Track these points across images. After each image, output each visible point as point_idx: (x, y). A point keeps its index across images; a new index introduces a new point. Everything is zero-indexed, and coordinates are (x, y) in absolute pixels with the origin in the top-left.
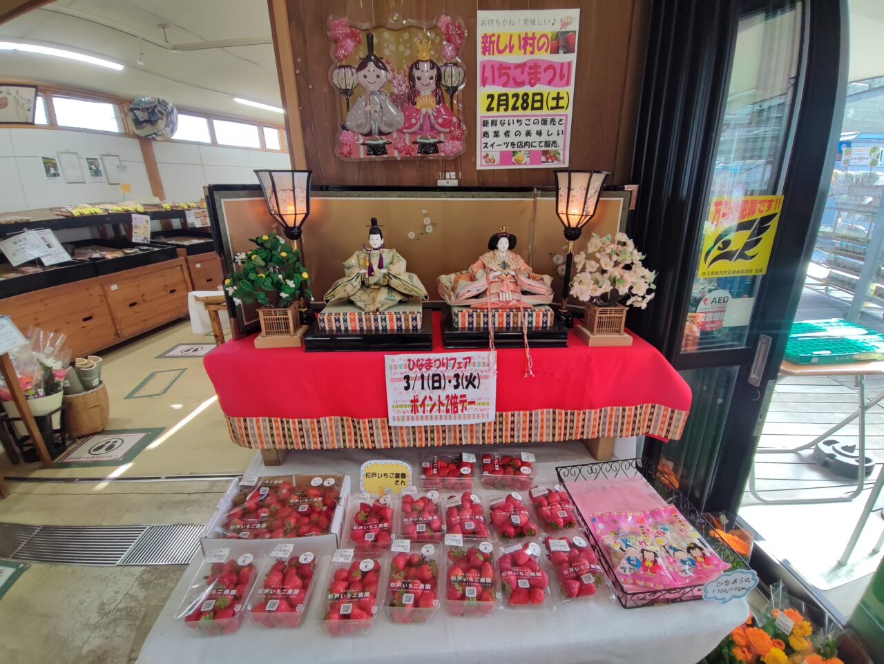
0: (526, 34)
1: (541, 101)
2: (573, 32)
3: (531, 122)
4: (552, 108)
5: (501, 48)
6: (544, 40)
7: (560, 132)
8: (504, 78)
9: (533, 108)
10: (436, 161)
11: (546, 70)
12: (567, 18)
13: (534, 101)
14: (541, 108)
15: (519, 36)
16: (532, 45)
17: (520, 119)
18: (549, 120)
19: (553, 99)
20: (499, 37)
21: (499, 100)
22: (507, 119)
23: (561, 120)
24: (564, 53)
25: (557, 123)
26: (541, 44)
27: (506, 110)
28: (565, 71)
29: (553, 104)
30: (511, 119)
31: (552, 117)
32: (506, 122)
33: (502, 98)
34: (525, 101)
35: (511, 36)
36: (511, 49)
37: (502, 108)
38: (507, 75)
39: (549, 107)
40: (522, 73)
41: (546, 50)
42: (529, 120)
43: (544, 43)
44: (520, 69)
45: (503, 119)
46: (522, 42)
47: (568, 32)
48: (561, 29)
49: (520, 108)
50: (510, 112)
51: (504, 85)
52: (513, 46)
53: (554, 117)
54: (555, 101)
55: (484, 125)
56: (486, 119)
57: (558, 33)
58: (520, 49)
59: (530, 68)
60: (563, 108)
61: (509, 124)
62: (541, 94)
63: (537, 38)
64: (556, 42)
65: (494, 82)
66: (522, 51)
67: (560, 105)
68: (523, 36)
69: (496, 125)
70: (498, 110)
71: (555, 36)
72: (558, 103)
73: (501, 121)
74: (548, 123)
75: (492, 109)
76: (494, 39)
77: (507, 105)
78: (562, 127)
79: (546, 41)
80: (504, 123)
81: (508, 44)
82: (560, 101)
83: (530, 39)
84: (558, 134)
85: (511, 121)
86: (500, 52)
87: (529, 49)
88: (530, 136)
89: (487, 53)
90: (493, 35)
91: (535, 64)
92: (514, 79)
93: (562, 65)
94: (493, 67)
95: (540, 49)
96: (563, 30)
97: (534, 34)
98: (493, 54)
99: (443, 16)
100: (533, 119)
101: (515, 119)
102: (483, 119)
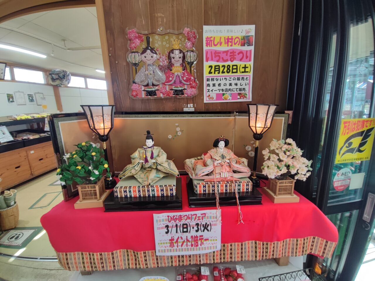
0: (228, 37)
1: (237, 69)
2: (252, 36)
3: (232, 79)
4: (242, 72)
5: (216, 43)
6: (237, 39)
7: (247, 84)
8: (218, 58)
9: (233, 72)
10: (183, 99)
11: (239, 54)
12: (249, 29)
13: (233, 69)
14: (237, 72)
15: (225, 38)
16: (231, 42)
17: (226, 77)
18: (241, 78)
19: (243, 68)
20: (214, 38)
21: (215, 68)
22: (219, 78)
23: (247, 78)
24: (248, 46)
25: (245, 79)
26: (236, 42)
27: (219, 73)
28: (248, 55)
29: (243, 70)
30: (221, 78)
31: (242, 77)
32: (219, 79)
33: (216, 67)
34: (228, 69)
35: (221, 38)
36: (221, 44)
37: (217, 72)
38: (219, 56)
39: (241, 72)
40: (227, 55)
41: (239, 45)
42: (231, 78)
43: (237, 41)
44: (226, 54)
45: (217, 78)
46: (226, 41)
47: (249, 36)
48: (246, 34)
49: (226, 72)
50: (221, 74)
51: (218, 61)
52: (222, 42)
53: (244, 77)
54: (244, 69)
55: (207, 81)
56: (208, 78)
57: (244, 36)
58: (225, 44)
59: (231, 53)
60: (248, 72)
61: (220, 80)
62: (237, 66)
63: (234, 39)
64: (243, 41)
65: (212, 60)
66: (226, 45)
67: (246, 71)
68: (227, 38)
69: (214, 80)
70: (215, 73)
71: (242, 38)
72: (245, 70)
73: (216, 79)
74: (241, 79)
75: (212, 73)
76: (211, 39)
77: (219, 71)
78: (248, 82)
79: (239, 41)
80: (218, 80)
81: (219, 42)
82: (246, 69)
83: (230, 39)
84: (246, 85)
85: (221, 79)
86: (215, 45)
87: (230, 44)
88: (231, 86)
89: (208, 46)
90: (211, 37)
91: (233, 51)
92: (223, 58)
93: (247, 51)
94: (211, 52)
95: (235, 44)
96: (247, 35)
97: (232, 37)
98: (212, 46)
99: (186, 28)
100: (232, 77)
101: (224, 78)
102: (207, 78)
